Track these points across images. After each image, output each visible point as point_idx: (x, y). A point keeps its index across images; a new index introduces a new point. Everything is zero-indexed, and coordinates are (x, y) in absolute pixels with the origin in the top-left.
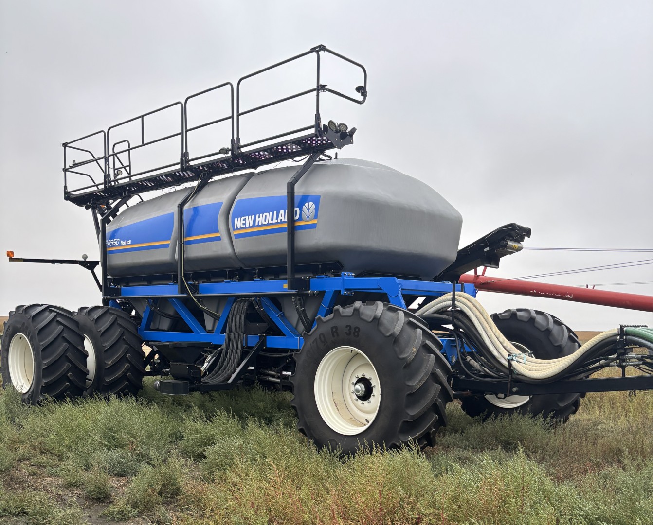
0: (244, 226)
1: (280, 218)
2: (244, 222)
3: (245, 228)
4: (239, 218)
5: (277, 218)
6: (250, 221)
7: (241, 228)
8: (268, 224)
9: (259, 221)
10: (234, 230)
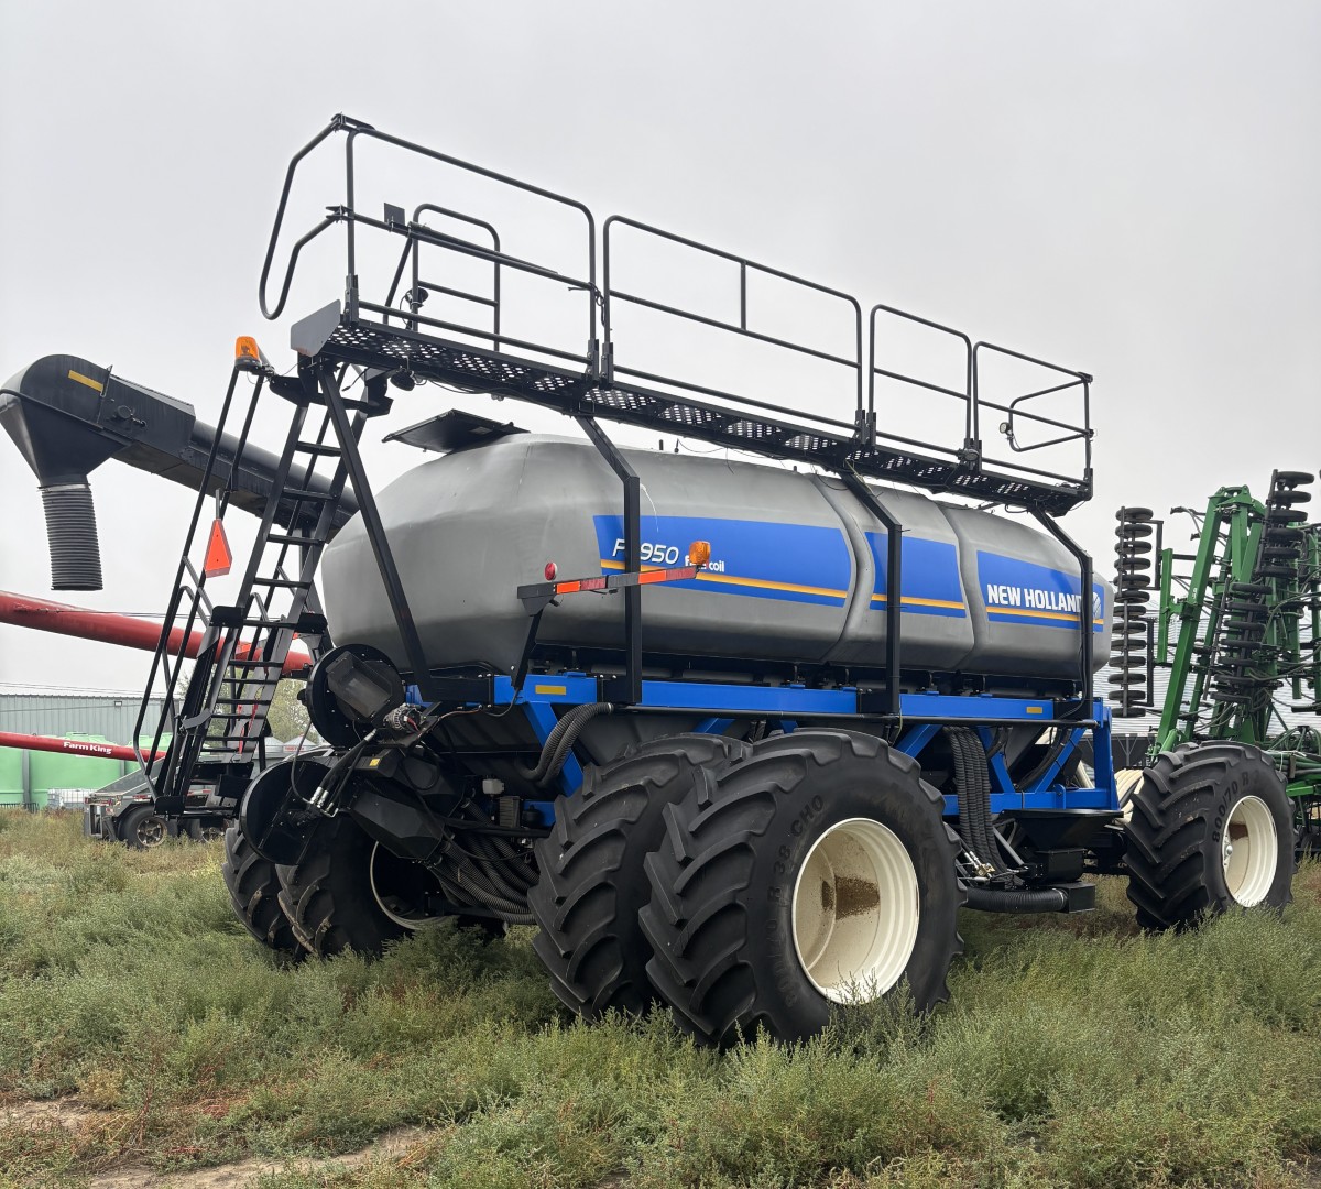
0: (1006, 603)
1: (1061, 605)
2: (1005, 595)
3: (1009, 606)
4: (995, 587)
5: (1057, 604)
6: (1015, 596)
7: (1000, 605)
8: (1045, 610)
9: (1030, 601)
10: (987, 604)
